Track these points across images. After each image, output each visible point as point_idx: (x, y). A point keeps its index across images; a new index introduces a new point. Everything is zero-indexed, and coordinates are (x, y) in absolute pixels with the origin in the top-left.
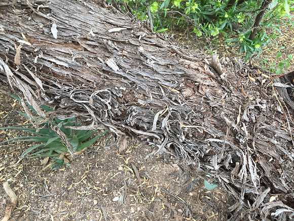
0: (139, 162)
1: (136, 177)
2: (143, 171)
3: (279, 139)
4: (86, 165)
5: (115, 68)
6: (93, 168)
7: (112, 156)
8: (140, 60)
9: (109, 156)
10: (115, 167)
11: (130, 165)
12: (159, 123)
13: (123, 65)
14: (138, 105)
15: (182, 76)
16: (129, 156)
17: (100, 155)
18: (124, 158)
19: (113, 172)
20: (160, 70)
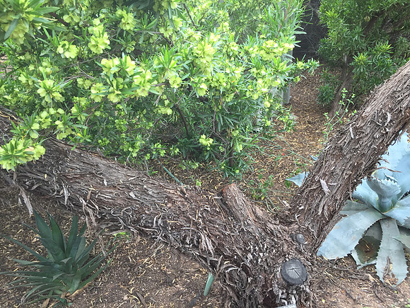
0: (143, 289)
1: (141, 303)
2: (149, 297)
3: (219, 225)
4: (89, 301)
5: (134, 196)
6: (97, 303)
7: (115, 289)
8: (145, 192)
9: (112, 289)
10: (120, 298)
11: (135, 293)
12: (157, 222)
13: (137, 194)
14: (146, 214)
15: (166, 197)
16: (133, 286)
17: (103, 290)
18: (128, 288)
19: (119, 303)
20: (155, 195)
